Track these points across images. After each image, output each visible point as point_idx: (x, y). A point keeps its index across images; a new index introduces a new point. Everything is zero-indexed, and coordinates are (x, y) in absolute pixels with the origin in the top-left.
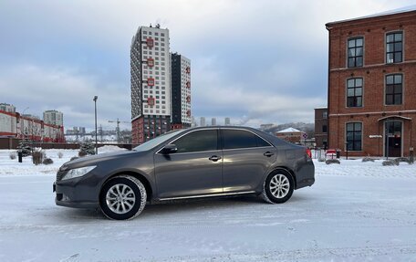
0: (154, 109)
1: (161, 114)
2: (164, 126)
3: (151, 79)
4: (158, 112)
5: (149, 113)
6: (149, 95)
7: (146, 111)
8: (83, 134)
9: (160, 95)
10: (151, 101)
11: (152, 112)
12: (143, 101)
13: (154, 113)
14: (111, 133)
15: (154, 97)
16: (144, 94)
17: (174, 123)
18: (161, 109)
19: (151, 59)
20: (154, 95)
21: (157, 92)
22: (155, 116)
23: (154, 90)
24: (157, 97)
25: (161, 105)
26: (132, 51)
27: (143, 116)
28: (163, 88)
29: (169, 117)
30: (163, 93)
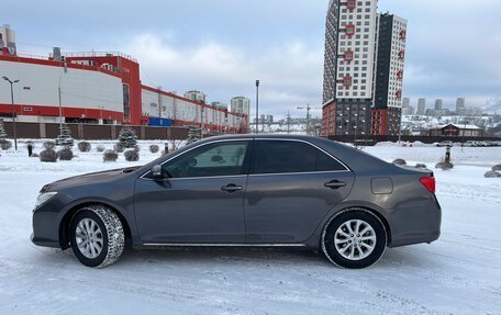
0: (351, 91)
1: (359, 96)
2: (361, 113)
3: (349, 52)
4: (355, 94)
5: (344, 96)
6: (345, 72)
7: (341, 94)
8: (271, 122)
9: (360, 72)
10: (347, 81)
11: (347, 94)
12: (337, 81)
13: (351, 96)
14: (300, 121)
15: (352, 75)
16: (338, 72)
17: (377, 107)
18: (359, 91)
19: (351, 26)
20: (352, 73)
21: (356, 69)
22: (351, 100)
23: (352, 65)
24: (356, 75)
25: (359, 85)
26: (329, 18)
27: (336, 100)
28: (365, 62)
29: (370, 100)
30: (364, 69)
